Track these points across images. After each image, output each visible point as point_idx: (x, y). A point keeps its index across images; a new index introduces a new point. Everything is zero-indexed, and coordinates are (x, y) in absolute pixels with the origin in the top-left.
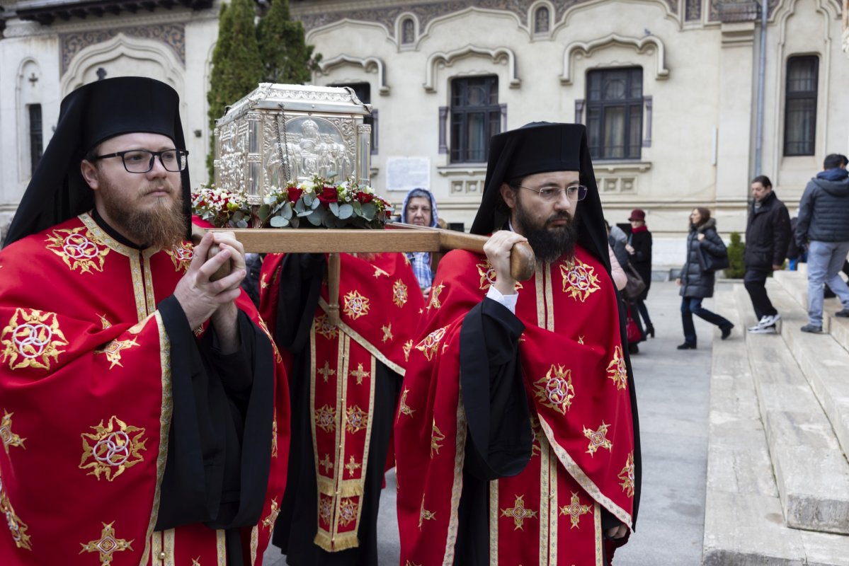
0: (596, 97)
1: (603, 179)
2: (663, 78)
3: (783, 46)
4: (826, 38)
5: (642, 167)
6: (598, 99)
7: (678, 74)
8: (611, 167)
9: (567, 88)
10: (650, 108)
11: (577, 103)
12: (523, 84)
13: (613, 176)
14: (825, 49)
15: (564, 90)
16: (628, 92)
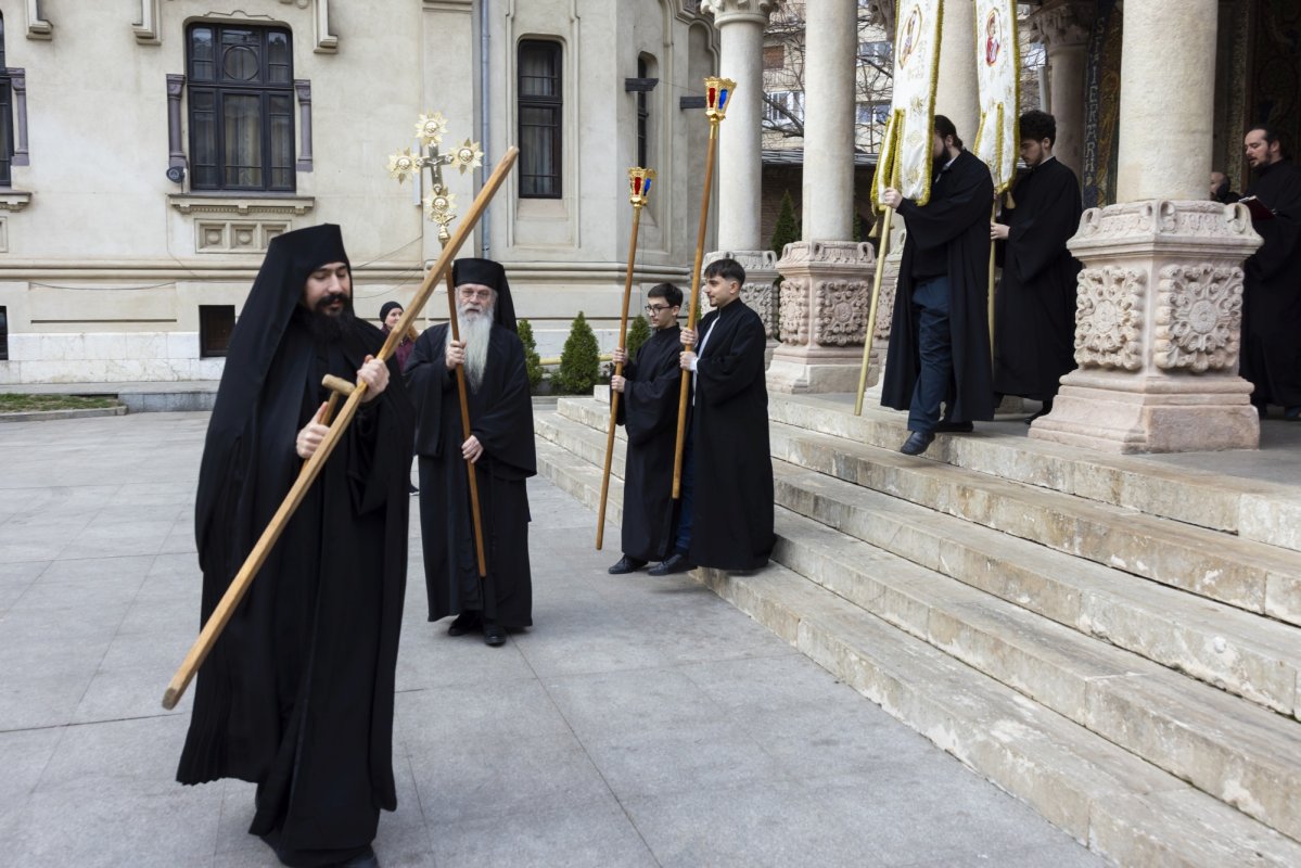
0: (205, 74)
1: (228, 224)
2: (328, 50)
3: (513, 20)
4: (573, 17)
5: (300, 205)
6: (209, 77)
7: (354, 46)
8: (243, 204)
9: (150, 50)
10: (306, 102)
11: (171, 81)
12: (57, 33)
13: (247, 220)
14: (572, 32)
15: (144, 55)
16: (264, 72)
